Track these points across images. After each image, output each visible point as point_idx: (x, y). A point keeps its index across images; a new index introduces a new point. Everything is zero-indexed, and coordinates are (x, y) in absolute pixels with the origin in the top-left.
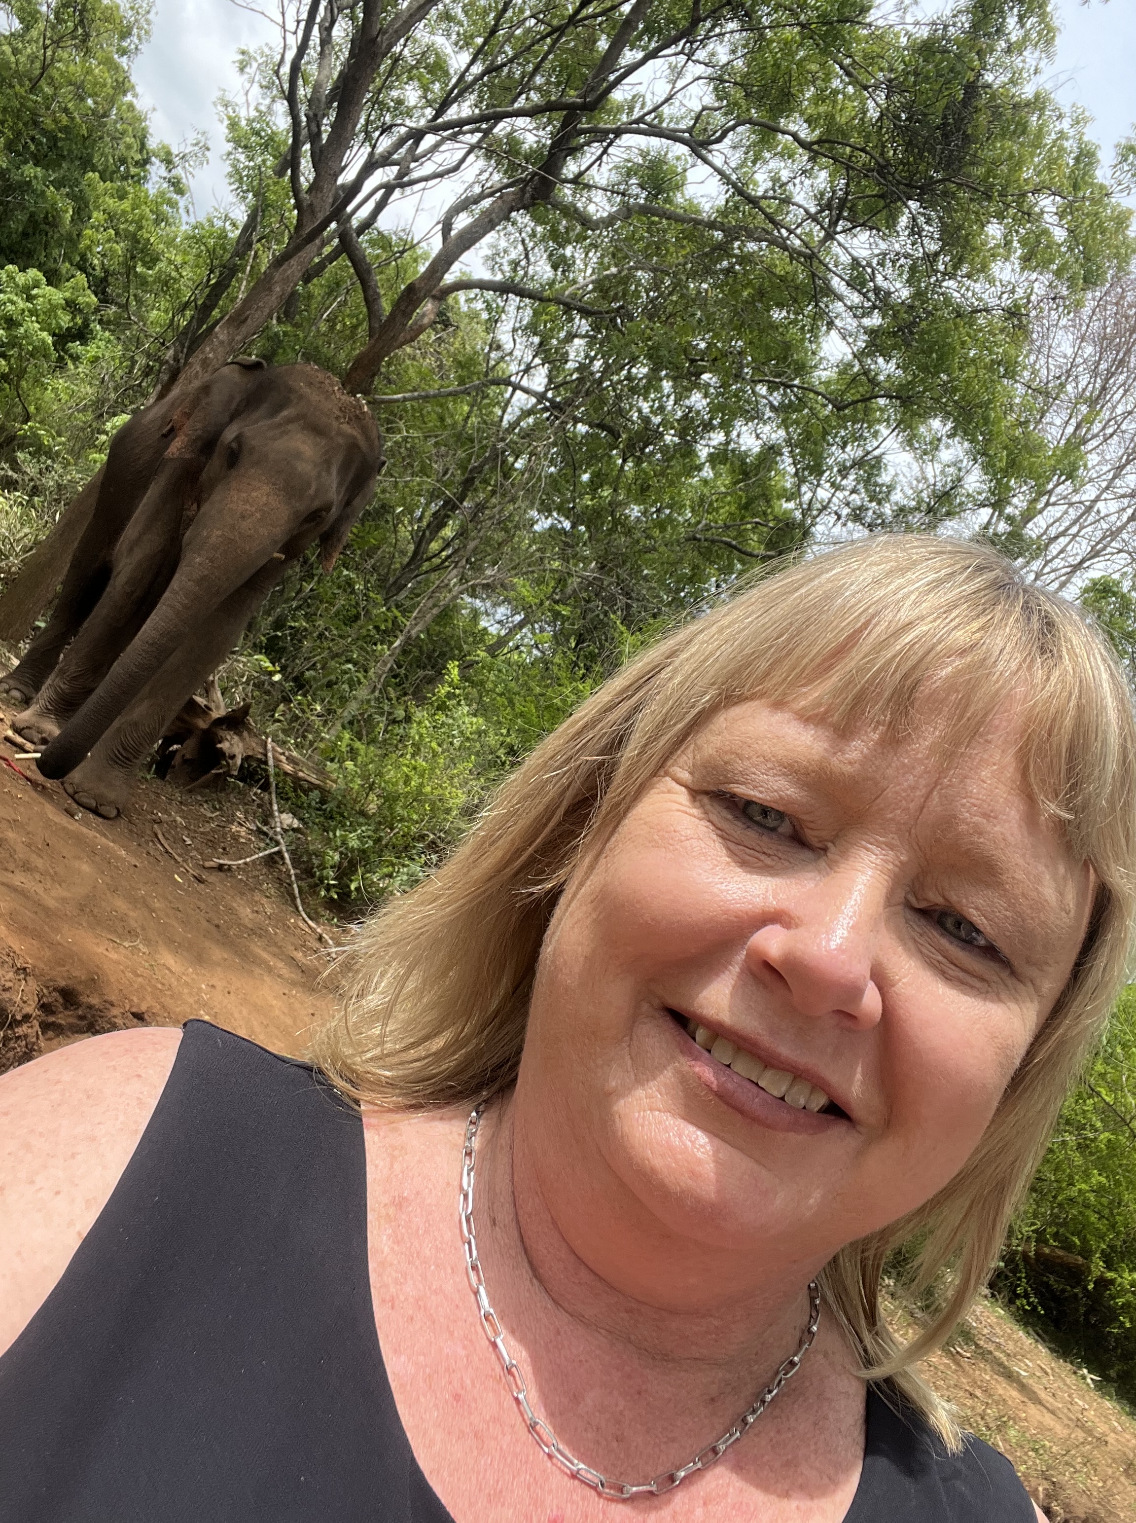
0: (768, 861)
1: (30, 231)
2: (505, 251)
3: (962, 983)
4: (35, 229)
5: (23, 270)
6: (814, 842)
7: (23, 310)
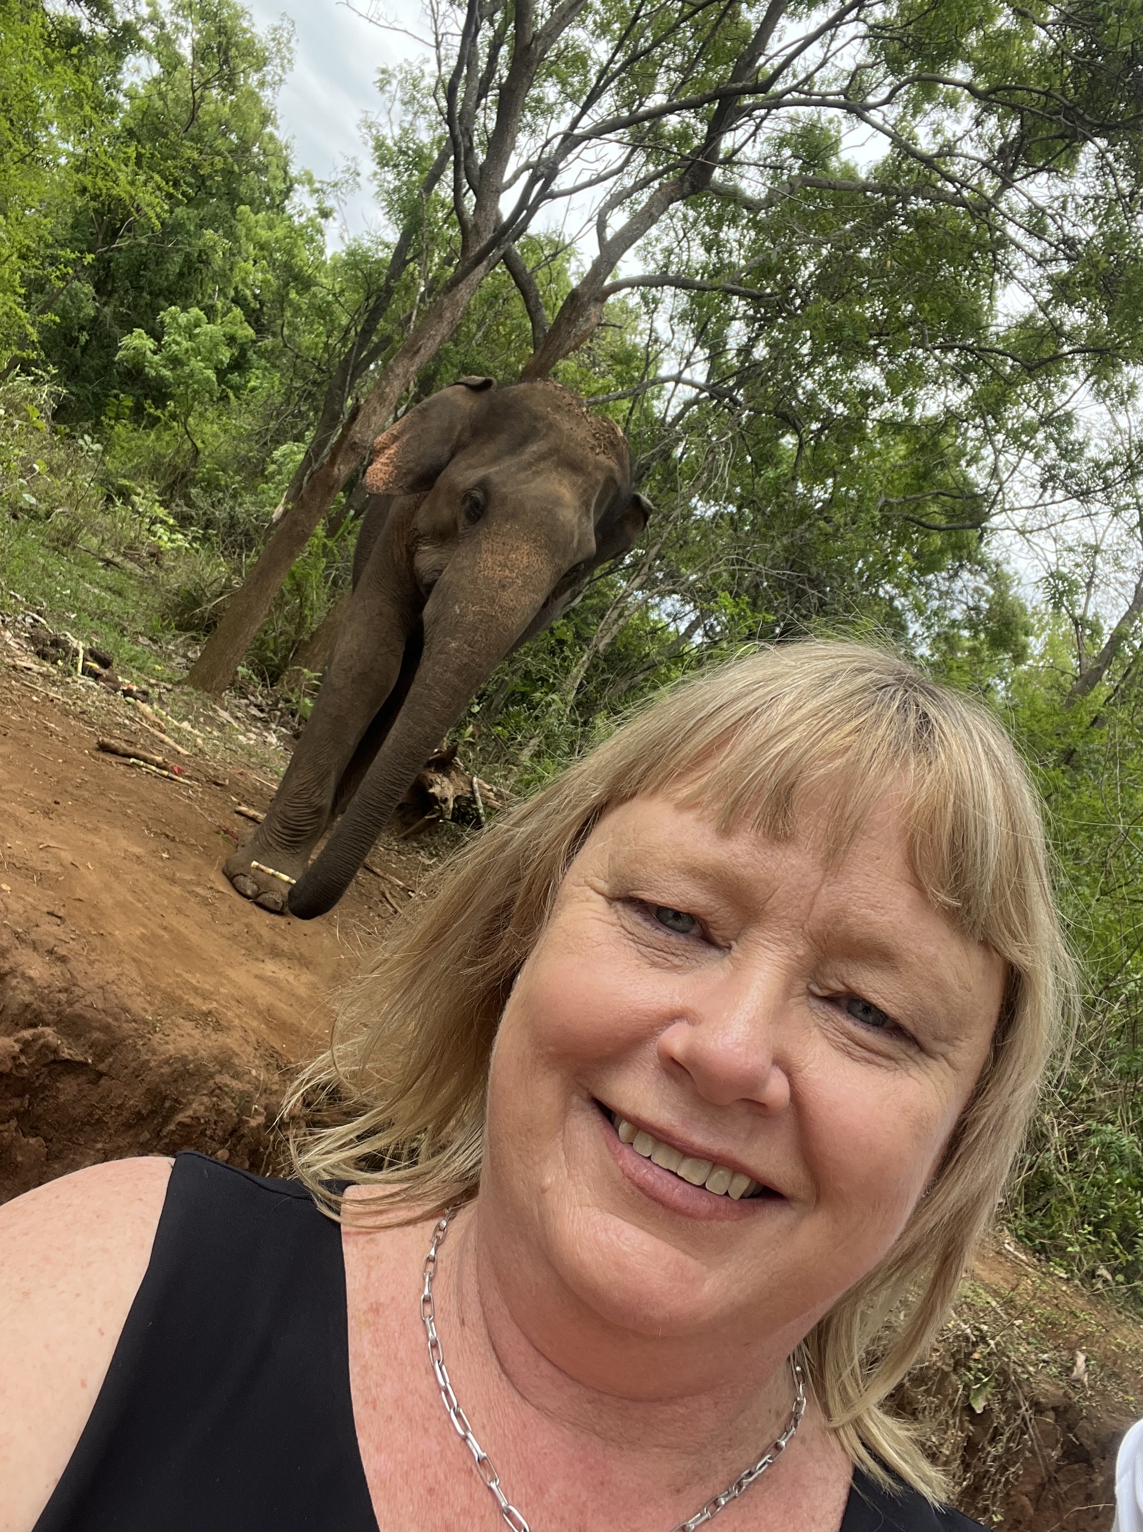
0: (676, 961)
1: (185, 270)
2: (657, 240)
3: (869, 1062)
4: (190, 268)
5: (185, 309)
6: (719, 941)
7: (187, 350)
